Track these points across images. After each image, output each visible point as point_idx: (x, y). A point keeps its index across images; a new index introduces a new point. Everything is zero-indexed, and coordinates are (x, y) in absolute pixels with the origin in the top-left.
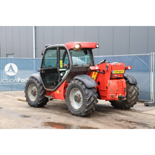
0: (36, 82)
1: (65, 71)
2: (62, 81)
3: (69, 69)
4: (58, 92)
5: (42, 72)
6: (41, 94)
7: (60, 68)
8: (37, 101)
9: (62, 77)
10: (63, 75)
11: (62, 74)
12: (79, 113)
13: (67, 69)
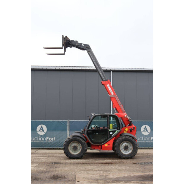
0: (81, 139)
1: (115, 131)
2: (112, 137)
3: (119, 129)
4: (106, 145)
5: (89, 132)
6: (86, 148)
7: (110, 129)
8: (82, 154)
9: (112, 135)
10: (113, 134)
11: (111, 133)
12: (130, 156)
13: (117, 130)
